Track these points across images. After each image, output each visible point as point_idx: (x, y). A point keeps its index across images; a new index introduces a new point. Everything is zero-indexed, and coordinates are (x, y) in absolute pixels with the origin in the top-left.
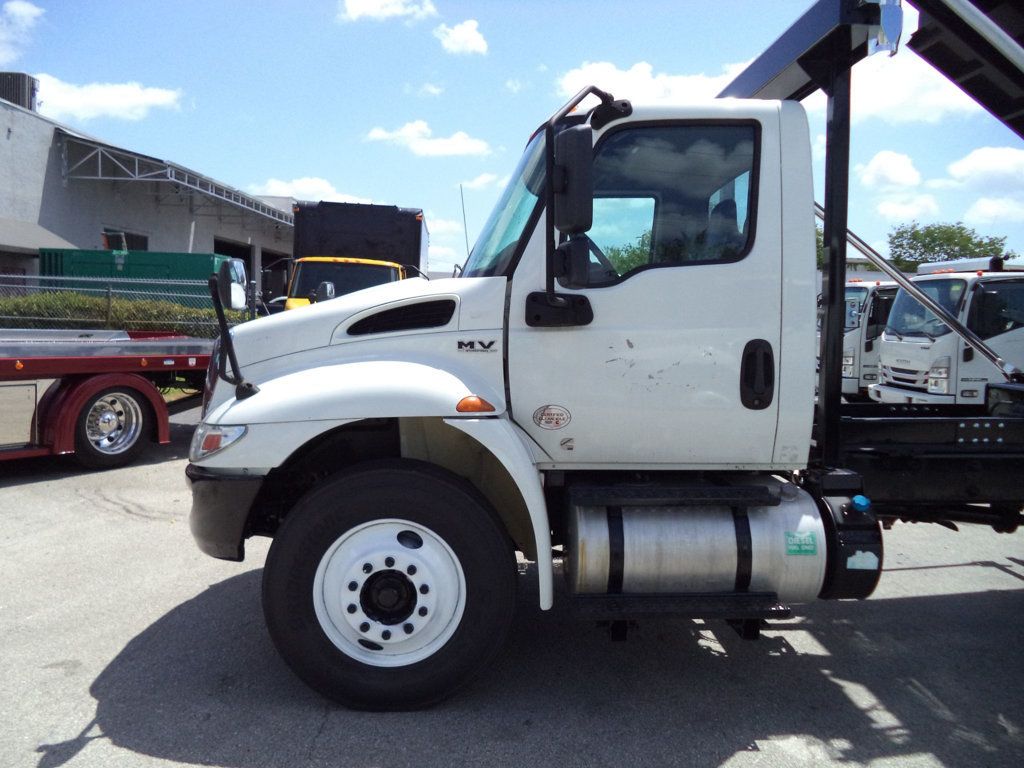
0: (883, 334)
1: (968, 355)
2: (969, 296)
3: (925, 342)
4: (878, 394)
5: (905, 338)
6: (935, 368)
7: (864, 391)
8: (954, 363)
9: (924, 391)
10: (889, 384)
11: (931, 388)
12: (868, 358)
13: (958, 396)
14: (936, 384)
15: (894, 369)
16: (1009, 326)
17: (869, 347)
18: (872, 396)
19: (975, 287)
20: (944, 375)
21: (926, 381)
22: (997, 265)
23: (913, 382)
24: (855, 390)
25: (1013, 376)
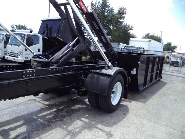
0: (8, 44)
1: (26, 50)
2: (26, 37)
3: (17, 47)
4: (7, 58)
5: (13, 46)
6: (19, 52)
7: (4, 57)
8: (23, 51)
9: (17, 57)
10: (10, 56)
11: (19, 57)
12: (5, 50)
13: (25, 58)
14: (20, 56)
15: (11, 52)
16: (34, 44)
17: (5, 47)
18: (6, 58)
19: (27, 36)
20: (21, 54)
21: (18, 55)
22: (31, 32)
23: (15, 55)
24: (2, 57)
25: (36, 56)
